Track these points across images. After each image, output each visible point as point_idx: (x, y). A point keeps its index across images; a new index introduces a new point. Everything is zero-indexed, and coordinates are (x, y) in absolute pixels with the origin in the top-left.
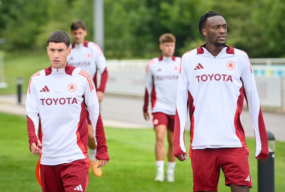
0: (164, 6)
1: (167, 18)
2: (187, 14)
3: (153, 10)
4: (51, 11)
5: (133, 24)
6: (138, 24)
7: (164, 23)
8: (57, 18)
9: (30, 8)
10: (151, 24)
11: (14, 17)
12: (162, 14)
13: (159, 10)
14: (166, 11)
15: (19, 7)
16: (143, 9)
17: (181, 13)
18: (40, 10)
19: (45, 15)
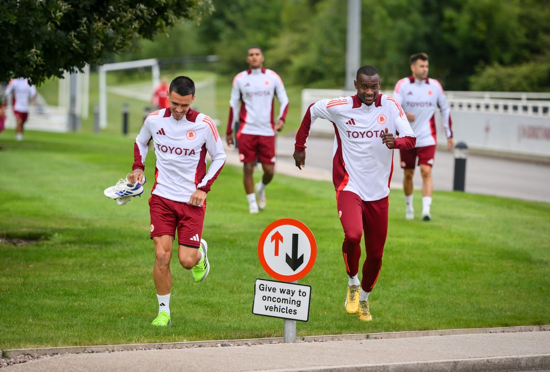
0: (449, 13)
1: (453, 30)
2: (482, 26)
3: (432, 18)
4: (284, 18)
5: (401, 37)
6: (409, 38)
7: (447, 37)
8: (294, 27)
9: (255, 13)
10: (428, 38)
11: (231, 24)
12: (445, 25)
13: (441, 18)
14: (451, 20)
15: (242, 10)
16: (416, 16)
17: (473, 24)
18: (271, 15)
19: (277, 22)
